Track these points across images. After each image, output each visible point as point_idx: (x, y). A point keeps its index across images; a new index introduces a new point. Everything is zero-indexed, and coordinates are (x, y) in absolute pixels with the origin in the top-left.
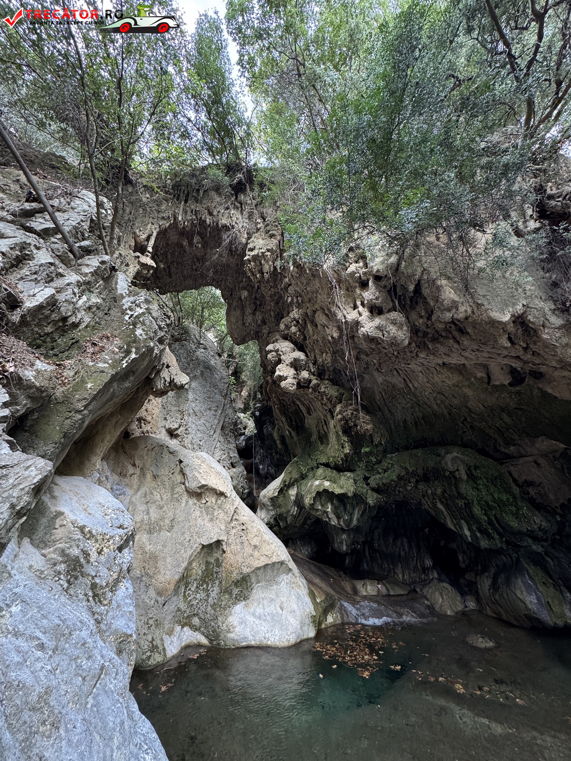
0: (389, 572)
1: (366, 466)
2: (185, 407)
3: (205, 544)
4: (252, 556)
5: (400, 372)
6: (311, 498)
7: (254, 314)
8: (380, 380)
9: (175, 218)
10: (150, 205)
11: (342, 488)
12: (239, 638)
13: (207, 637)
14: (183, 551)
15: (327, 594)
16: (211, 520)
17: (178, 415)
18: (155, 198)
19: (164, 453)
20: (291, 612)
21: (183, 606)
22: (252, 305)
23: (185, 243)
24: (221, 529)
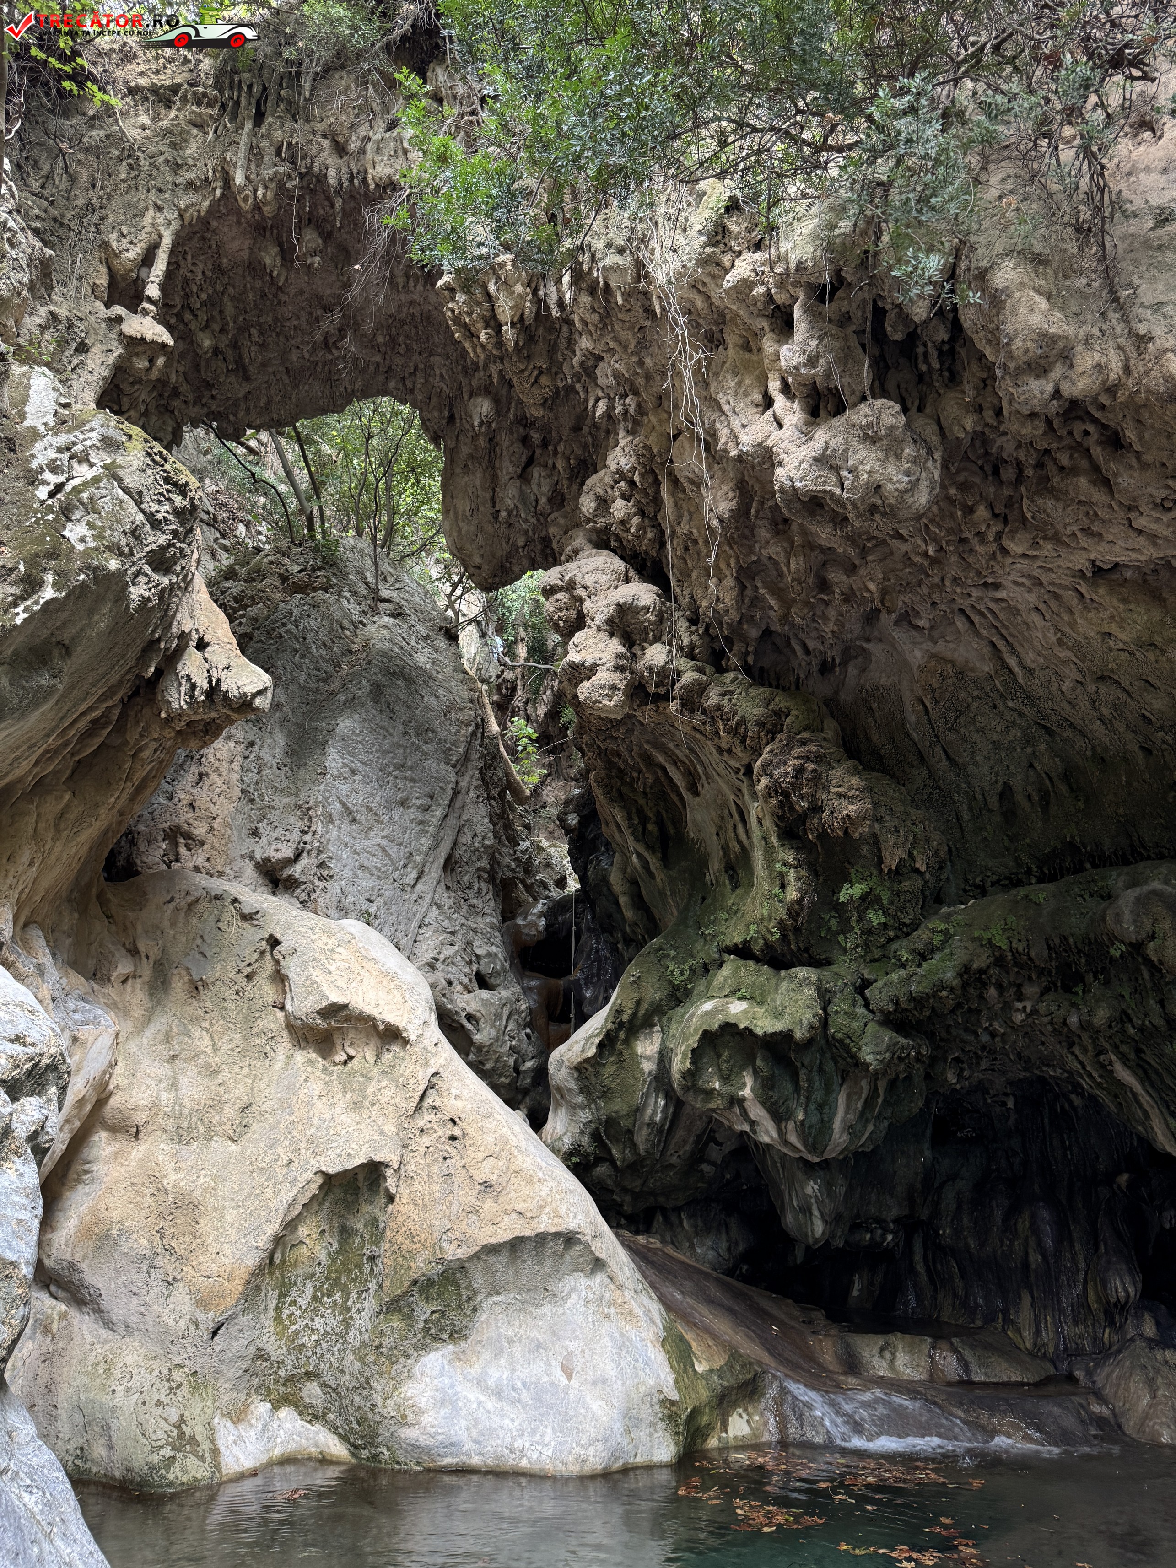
0: (989, 1319)
1: (866, 947)
2: (314, 794)
3: (331, 1171)
4: (474, 1211)
5: (976, 619)
6: (684, 1055)
7: (524, 476)
8: (917, 656)
9: (227, 180)
10: (152, 149)
11: (778, 1015)
12: (430, 1442)
13: (344, 1438)
14: (269, 1192)
15: (734, 1355)
16: (356, 1106)
17: (292, 820)
18: (165, 123)
19: (226, 918)
20: (595, 1383)
21: (274, 1347)
22: (518, 447)
23: (270, 257)
24: (382, 1133)
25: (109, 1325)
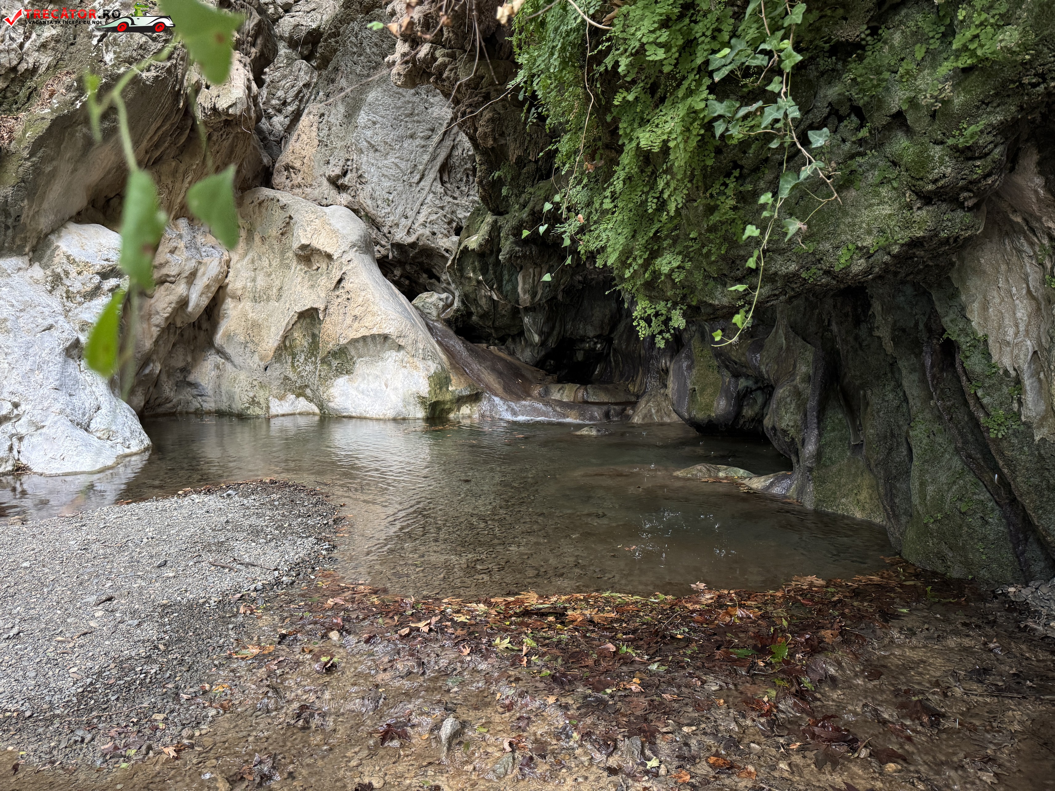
3: (299, 311)
4: (351, 327)
13: (318, 407)
14: (282, 320)
17: (342, 154)
19: (275, 209)
20: (395, 390)
24: (319, 297)
25: (235, 366)
